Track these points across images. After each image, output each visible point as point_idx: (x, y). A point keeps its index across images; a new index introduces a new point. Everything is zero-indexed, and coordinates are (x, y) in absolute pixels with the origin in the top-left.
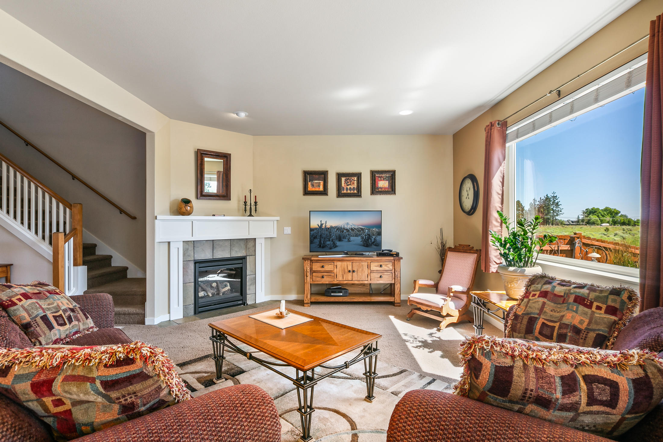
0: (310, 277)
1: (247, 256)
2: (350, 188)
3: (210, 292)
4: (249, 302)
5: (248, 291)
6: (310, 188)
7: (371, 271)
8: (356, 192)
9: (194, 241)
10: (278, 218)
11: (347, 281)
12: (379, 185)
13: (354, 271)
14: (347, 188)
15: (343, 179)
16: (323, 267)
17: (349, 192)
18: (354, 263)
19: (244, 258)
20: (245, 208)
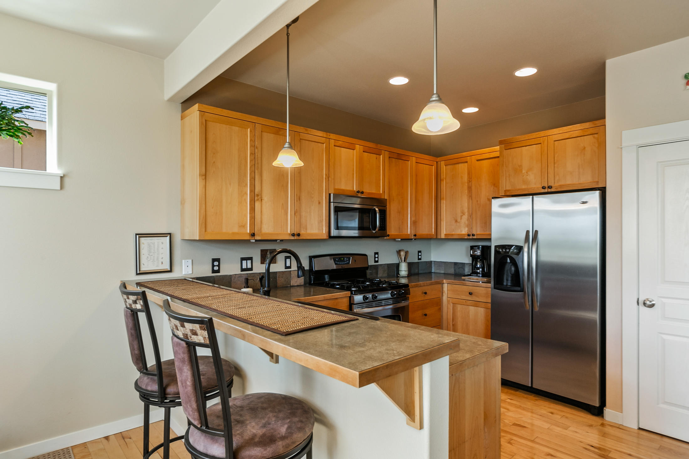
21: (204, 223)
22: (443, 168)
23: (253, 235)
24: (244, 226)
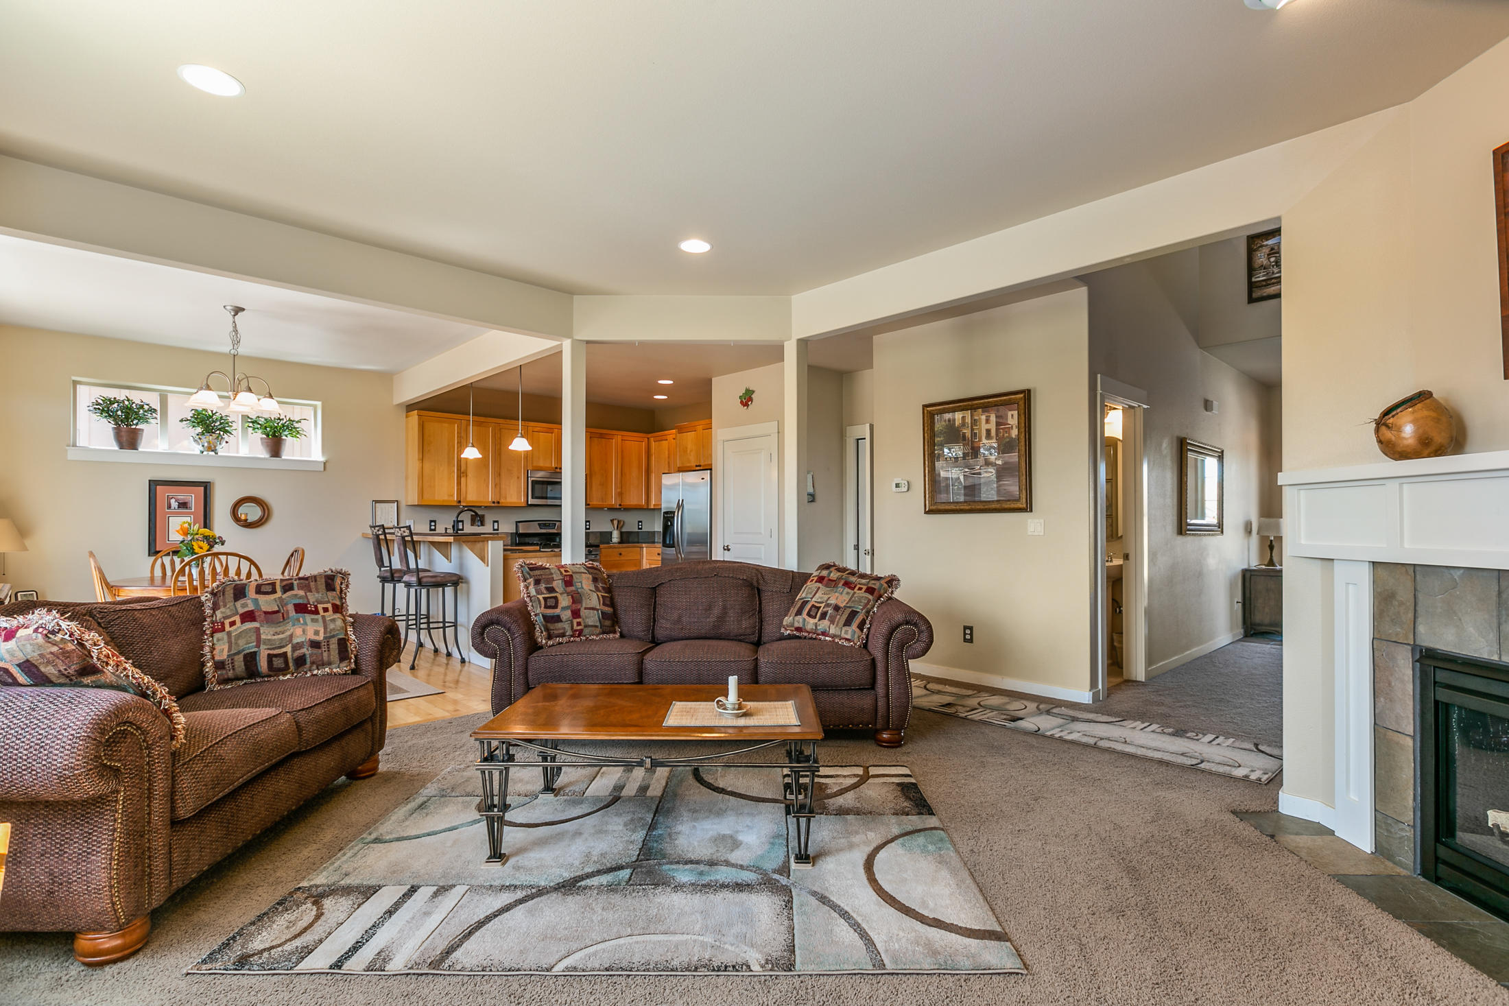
9: (1414, 566)
21: (421, 492)
22: (653, 444)
23: (460, 502)
24: (453, 495)
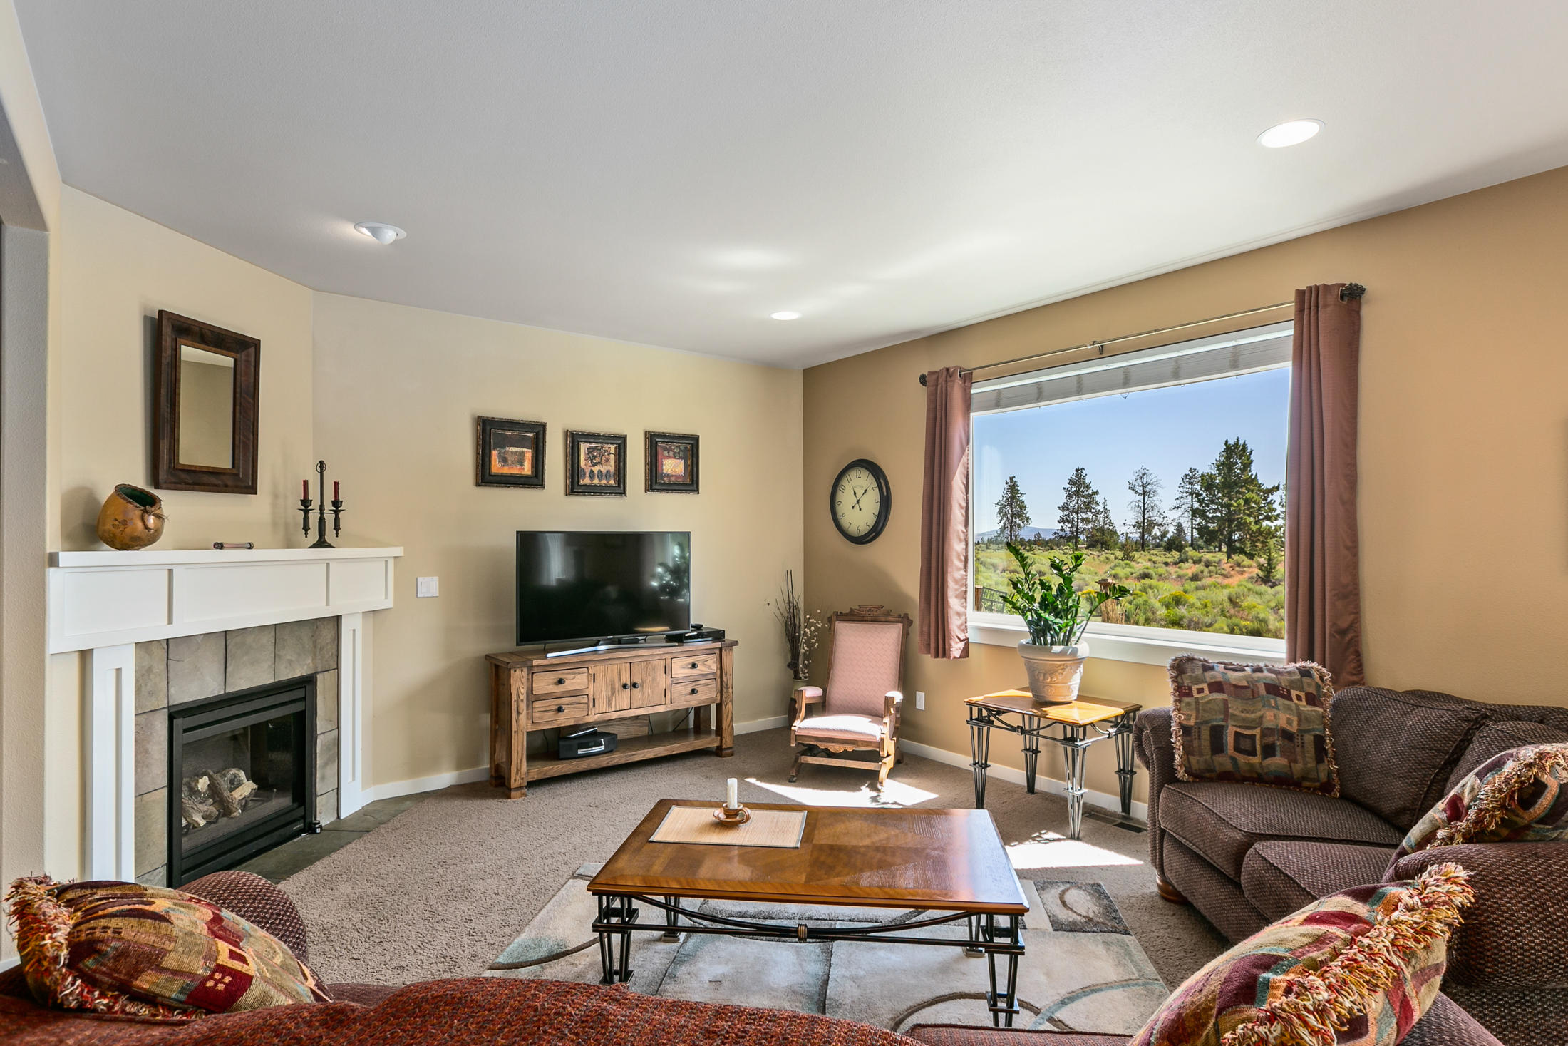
0: (527, 714)
1: (317, 673)
2: (600, 472)
3: (199, 811)
4: (324, 818)
5: (318, 786)
6: (497, 467)
7: (672, 681)
8: (612, 482)
9: (168, 640)
10: (399, 551)
11: (619, 713)
12: (664, 467)
13: (634, 685)
14: (592, 472)
15: (584, 447)
16: (560, 682)
17: (596, 481)
18: (636, 665)
19: (307, 683)
20: (306, 520)
